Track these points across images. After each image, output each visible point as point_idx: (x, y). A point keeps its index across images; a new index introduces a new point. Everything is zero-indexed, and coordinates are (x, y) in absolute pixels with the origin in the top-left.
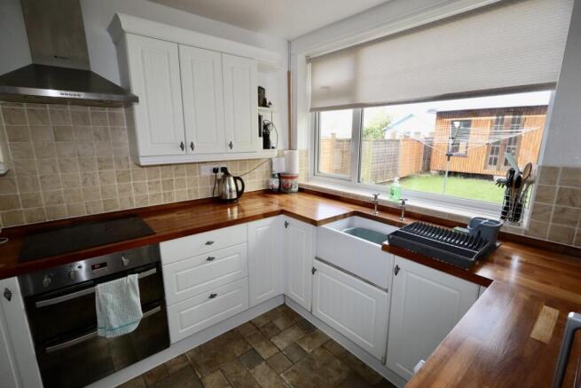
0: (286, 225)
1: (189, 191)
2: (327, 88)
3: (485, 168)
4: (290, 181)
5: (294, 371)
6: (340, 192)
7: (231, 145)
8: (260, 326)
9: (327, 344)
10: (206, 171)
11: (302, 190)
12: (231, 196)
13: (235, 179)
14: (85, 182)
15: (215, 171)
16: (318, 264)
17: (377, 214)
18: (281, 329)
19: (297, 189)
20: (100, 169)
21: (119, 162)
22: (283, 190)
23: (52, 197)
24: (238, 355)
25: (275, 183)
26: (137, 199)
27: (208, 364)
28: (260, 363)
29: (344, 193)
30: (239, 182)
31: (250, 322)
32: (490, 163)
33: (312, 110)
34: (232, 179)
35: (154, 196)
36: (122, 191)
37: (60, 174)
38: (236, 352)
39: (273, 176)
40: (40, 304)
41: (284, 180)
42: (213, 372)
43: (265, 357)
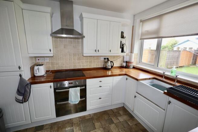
0: (127, 79)
1: (96, 64)
2: (148, 31)
4: (130, 64)
5: (124, 130)
6: (149, 70)
7: (110, 51)
8: (114, 112)
9: (138, 124)
10: (102, 59)
11: (134, 68)
12: (109, 67)
13: (111, 62)
14: (70, 60)
15: (105, 59)
16: (137, 95)
17: (164, 80)
18: (122, 114)
19: (132, 67)
21: (78, 55)
22: (127, 67)
23: (62, 63)
24: (106, 119)
25: (124, 64)
26: (82, 66)
27: (97, 119)
28: (113, 124)
29: (151, 70)
30: (112, 63)
31: (111, 109)
33: (141, 39)
34: (110, 62)
35: (86, 65)
36: (78, 63)
37: (64, 57)
38: (105, 118)
39: (124, 62)
40: (57, 91)
41: (128, 64)
42: (98, 122)
43: (115, 122)
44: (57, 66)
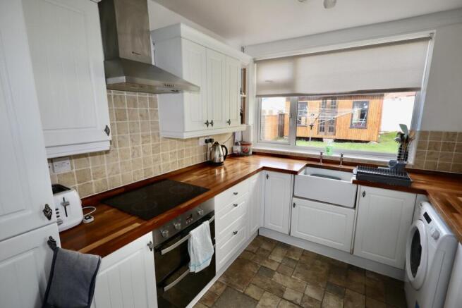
0: (267, 177)
1: (192, 158)
2: (271, 81)
3: (318, 133)
4: (248, 147)
5: (298, 273)
6: (288, 153)
7: (229, 122)
8: (254, 251)
10: (202, 142)
11: (254, 153)
13: (222, 146)
14: (133, 155)
15: (206, 141)
16: (295, 200)
18: (270, 249)
19: (251, 153)
20: (143, 143)
21: (154, 137)
22: (244, 154)
23: (113, 169)
24: (256, 272)
25: (238, 149)
26: (164, 166)
27: (239, 282)
28: (275, 274)
29: (291, 153)
30: (224, 148)
31: (245, 250)
32: (321, 131)
33: (257, 96)
34: (220, 147)
35: (173, 163)
36: (155, 160)
37: (118, 149)
38: (252, 270)
39: (237, 144)
40: (164, 252)
41: (244, 147)
42: (248, 286)
43: (275, 269)
44: (99, 180)
